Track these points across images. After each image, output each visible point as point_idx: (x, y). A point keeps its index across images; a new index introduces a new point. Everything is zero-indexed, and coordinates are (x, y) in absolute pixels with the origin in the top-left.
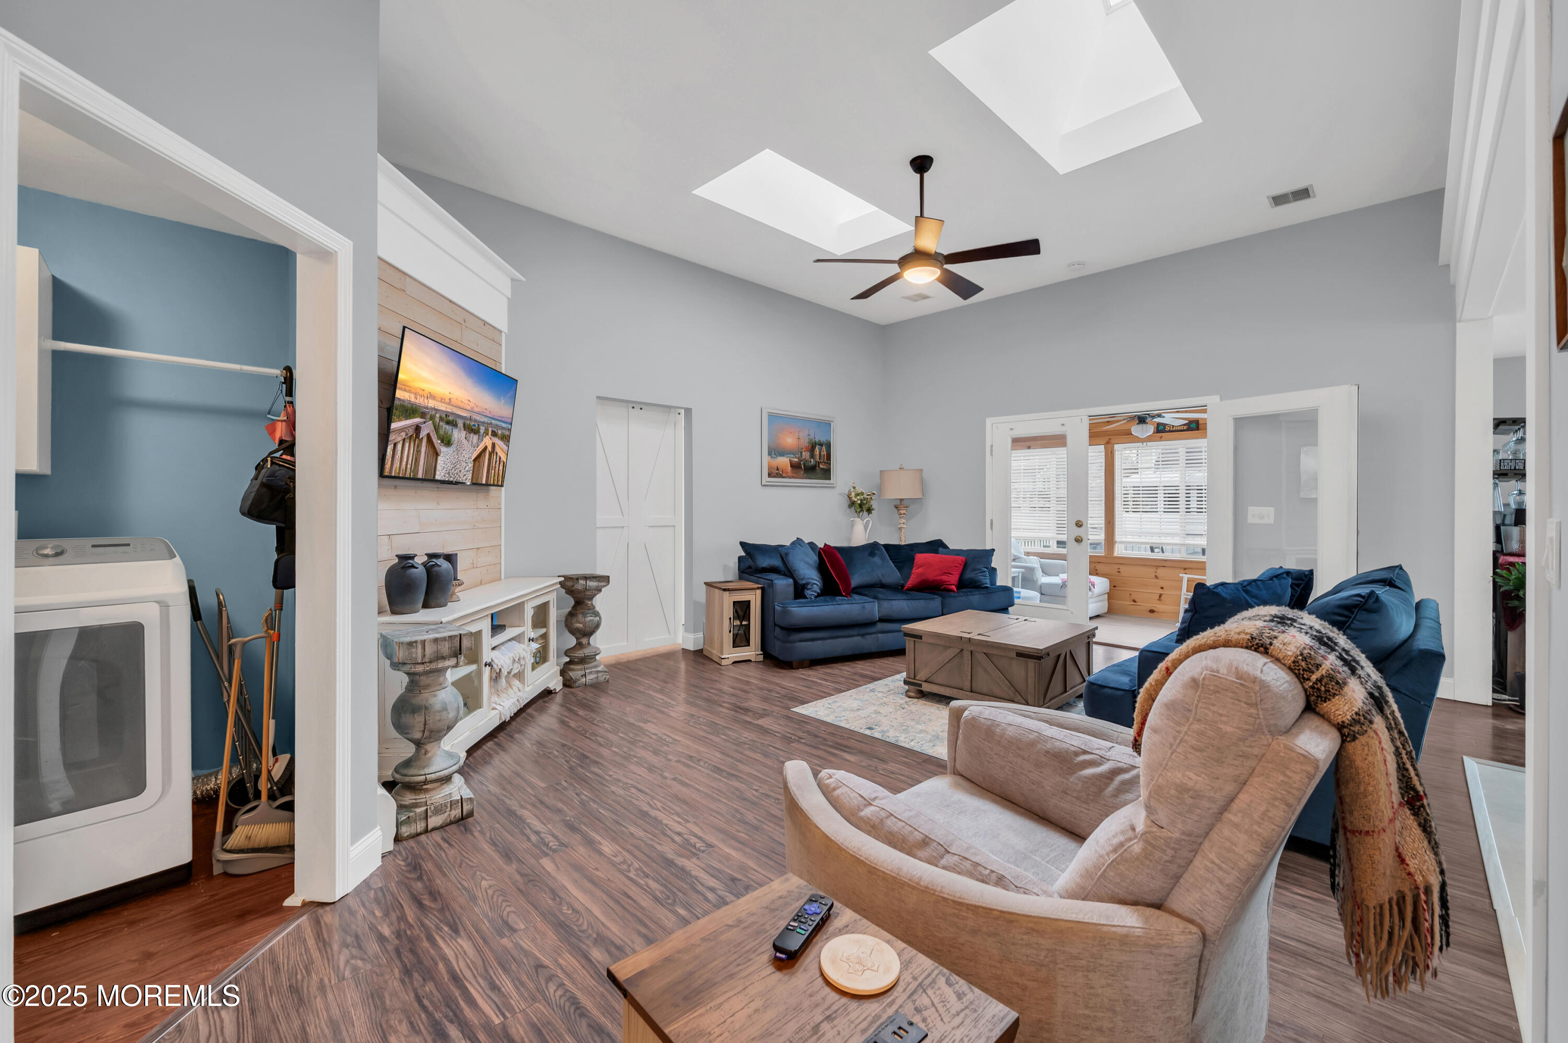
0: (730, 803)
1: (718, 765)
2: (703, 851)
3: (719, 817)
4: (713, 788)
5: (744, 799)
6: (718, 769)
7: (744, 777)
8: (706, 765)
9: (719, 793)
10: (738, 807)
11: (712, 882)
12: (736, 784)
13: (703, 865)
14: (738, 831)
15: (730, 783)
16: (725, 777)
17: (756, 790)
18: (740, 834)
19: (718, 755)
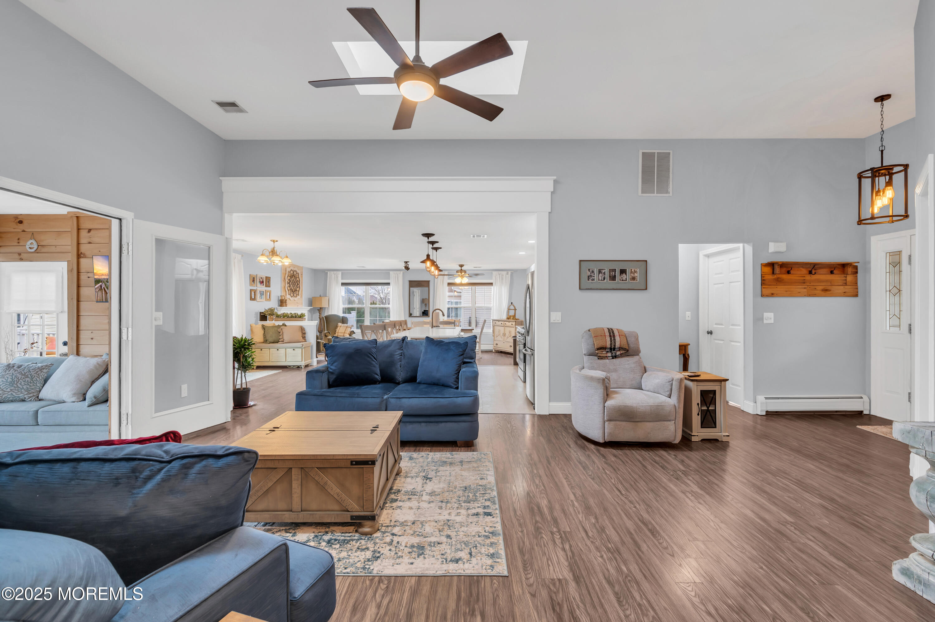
0: (659, 506)
1: (652, 537)
2: (688, 492)
3: (671, 502)
4: (666, 520)
5: (648, 505)
6: (652, 534)
7: (636, 519)
8: (661, 541)
9: (664, 515)
10: (655, 502)
11: (688, 482)
12: (646, 516)
13: (690, 488)
14: (663, 493)
15: (650, 519)
16: (652, 524)
17: (635, 507)
18: (663, 491)
19: (644, 547)
